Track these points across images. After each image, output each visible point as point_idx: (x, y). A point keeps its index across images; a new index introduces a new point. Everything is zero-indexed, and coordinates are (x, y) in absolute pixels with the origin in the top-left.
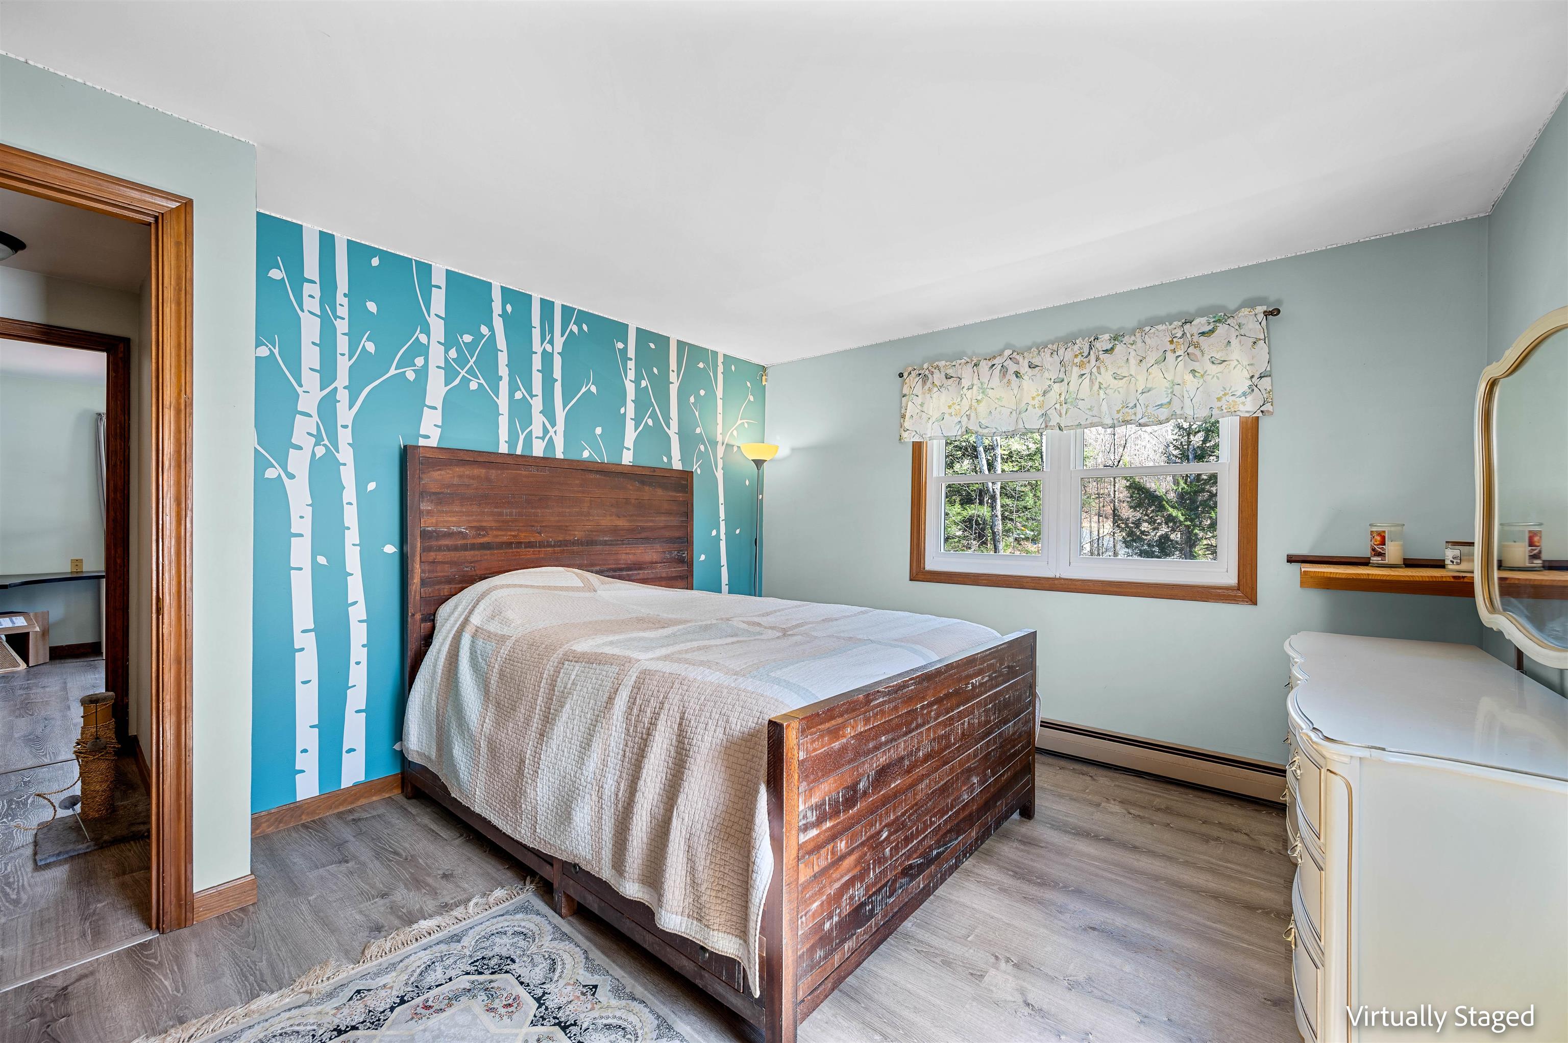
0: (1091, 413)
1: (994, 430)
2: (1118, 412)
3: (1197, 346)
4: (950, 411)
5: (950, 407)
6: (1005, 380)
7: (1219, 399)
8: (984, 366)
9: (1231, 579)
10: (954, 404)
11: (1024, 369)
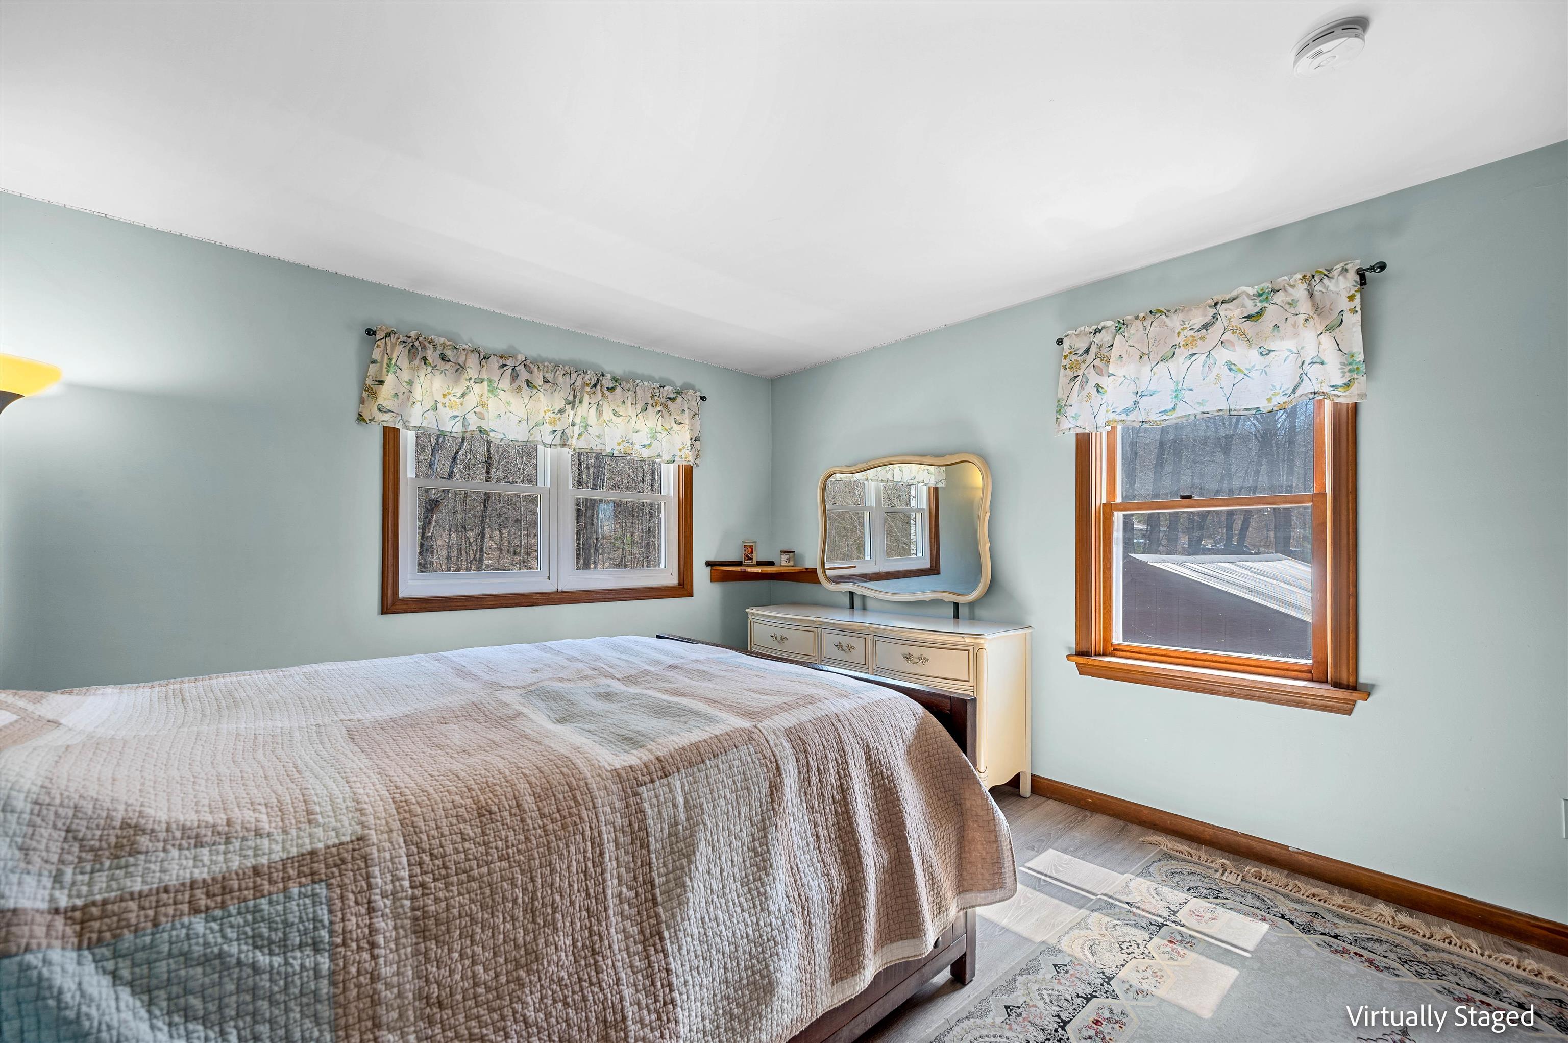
0: (599, 440)
1: (502, 436)
2: (619, 444)
3: (666, 408)
4: (444, 401)
5: (444, 396)
6: (515, 385)
7: (680, 450)
8: (494, 363)
9: (673, 580)
10: (449, 393)
11: (539, 382)
